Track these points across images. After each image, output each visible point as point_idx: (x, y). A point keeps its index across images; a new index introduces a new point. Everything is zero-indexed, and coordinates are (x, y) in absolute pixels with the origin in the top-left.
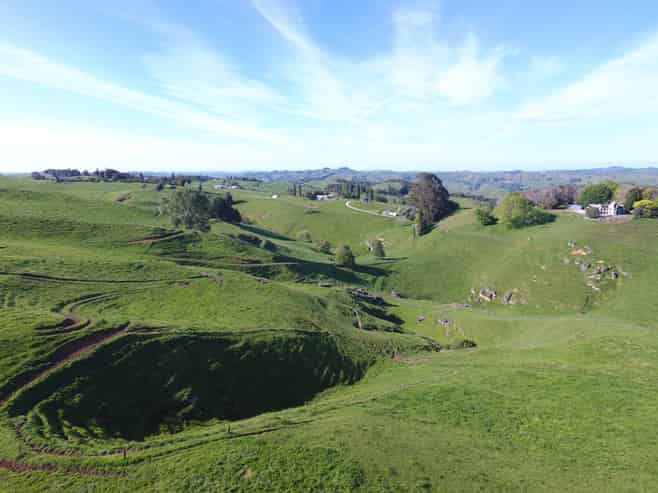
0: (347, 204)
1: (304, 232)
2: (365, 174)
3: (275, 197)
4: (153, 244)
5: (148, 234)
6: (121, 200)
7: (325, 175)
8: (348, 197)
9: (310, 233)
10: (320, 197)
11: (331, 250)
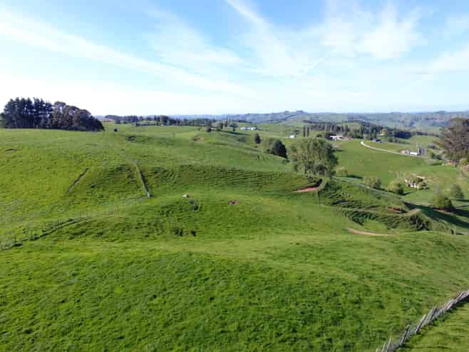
0: (362, 143)
3: (292, 137)
7: (286, 116)
10: (334, 138)
11: (381, 187)
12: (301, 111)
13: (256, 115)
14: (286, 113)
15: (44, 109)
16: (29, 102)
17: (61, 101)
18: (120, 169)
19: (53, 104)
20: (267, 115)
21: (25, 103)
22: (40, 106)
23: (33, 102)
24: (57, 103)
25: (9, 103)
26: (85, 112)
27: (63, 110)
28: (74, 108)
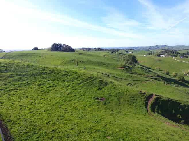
0: (173, 58)
1: (158, 67)
2: (172, 47)
3: (145, 55)
4: (124, 69)
5: (122, 66)
6: (104, 56)
7: (156, 48)
8: (173, 56)
9: (160, 67)
10: (162, 56)
11: (170, 74)
12: (165, 45)
13: (142, 47)
14: (156, 46)
15: (60, 46)
16: (57, 44)
17: (65, 44)
18: (72, 60)
19: (63, 44)
20: (147, 47)
21: (56, 45)
22: (60, 45)
23: (58, 44)
24: (64, 44)
25: (53, 45)
26: (70, 47)
27: (65, 46)
28: (67, 46)
